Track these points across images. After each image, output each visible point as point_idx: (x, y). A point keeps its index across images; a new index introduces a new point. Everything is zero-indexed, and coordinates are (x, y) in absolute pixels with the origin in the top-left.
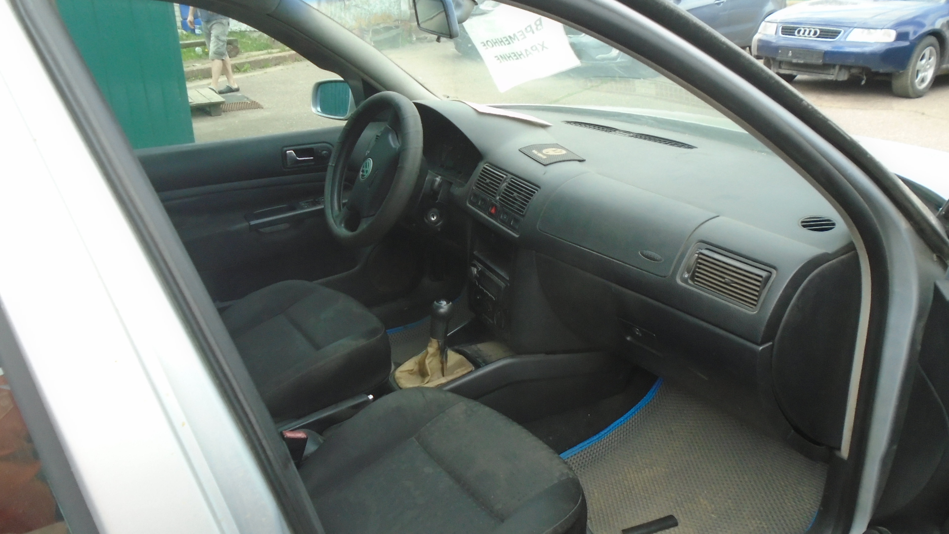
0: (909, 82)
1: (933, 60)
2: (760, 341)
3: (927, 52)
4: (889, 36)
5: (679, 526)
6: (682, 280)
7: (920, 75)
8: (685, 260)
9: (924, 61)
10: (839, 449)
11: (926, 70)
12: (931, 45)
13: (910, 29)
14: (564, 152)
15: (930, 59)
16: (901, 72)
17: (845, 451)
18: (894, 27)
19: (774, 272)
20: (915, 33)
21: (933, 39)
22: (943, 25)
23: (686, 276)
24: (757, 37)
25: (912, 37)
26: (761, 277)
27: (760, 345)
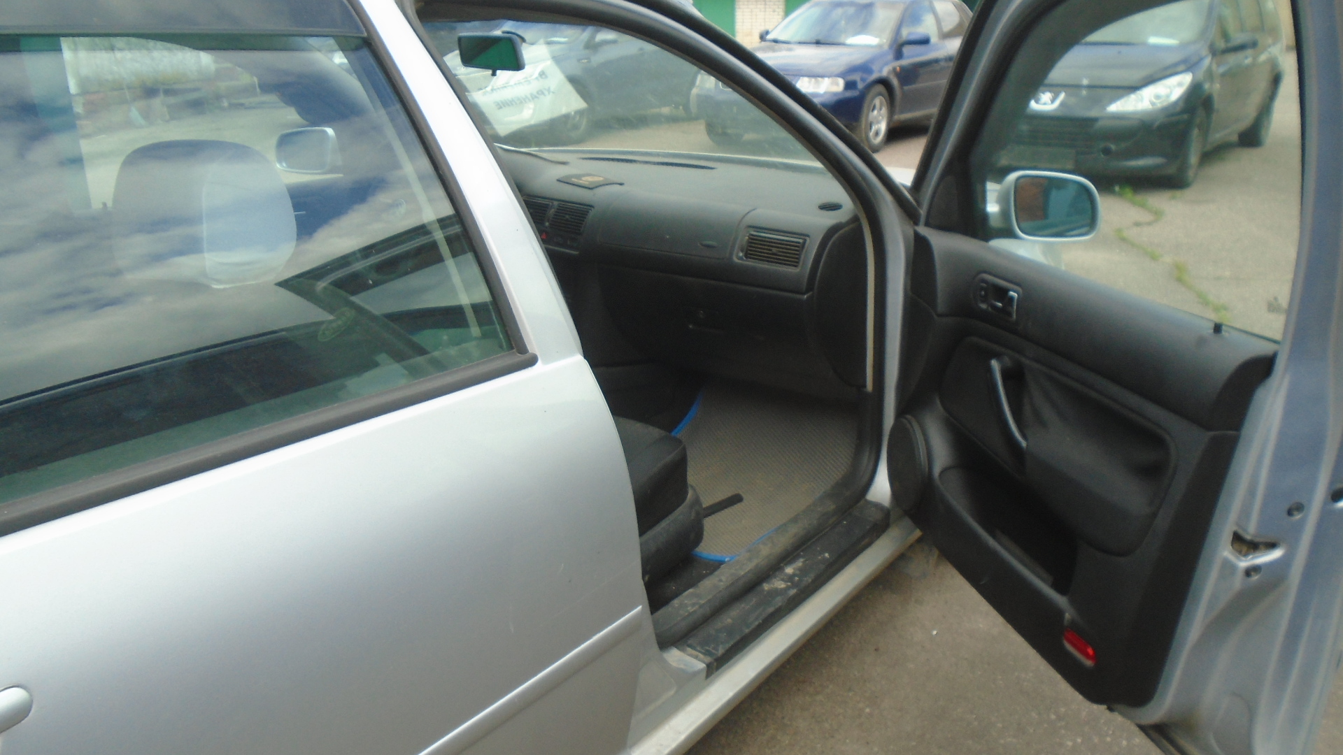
0: (864, 136)
1: (884, 111)
2: (804, 289)
3: (877, 101)
4: (837, 84)
5: (745, 501)
6: (738, 258)
7: (874, 128)
8: (738, 242)
9: (875, 112)
10: (865, 386)
11: (878, 122)
12: (880, 94)
13: (856, 77)
14: (601, 179)
15: (881, 109)
16: (854, 124)
17: (869, 386)
18: (842, 75)
19: (808, 239)
20: (863, 80)
21: (880, 88)
22: (889, 73)
23: (741, 254)
24: (695, 91)
25: (860, 86)
26: (799, 243)
27: (804, 294)
